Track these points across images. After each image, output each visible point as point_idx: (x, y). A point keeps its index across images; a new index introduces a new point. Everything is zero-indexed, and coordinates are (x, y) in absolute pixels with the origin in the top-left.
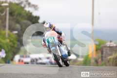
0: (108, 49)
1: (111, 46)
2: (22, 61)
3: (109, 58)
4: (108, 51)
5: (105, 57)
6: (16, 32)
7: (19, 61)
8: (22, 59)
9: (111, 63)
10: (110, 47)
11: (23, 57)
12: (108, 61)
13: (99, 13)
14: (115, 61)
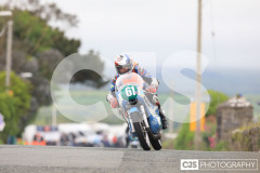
0: (233, 112)
1: (239, 105)
2: (42, 139)
3: (234, 132)
4: (232, 117)
5: (226, 131)
6: (28, 75)
7: (35, 138)
8: (42, 134)
9: (238, 143)
10: (236, 108)
11: (43, 130)
12: (233, 140)
13: (213, 34)
14: (247, 140)
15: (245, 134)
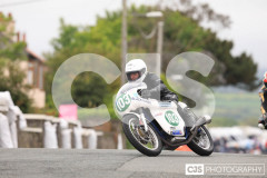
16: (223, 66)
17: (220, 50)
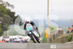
5: (56, 37)
9: (59, 41)
11: (5, 38)
12: (58, 40)
14: (62, 40)
15: (61, 38)
16: (12, 19)
17: (11, 15)
